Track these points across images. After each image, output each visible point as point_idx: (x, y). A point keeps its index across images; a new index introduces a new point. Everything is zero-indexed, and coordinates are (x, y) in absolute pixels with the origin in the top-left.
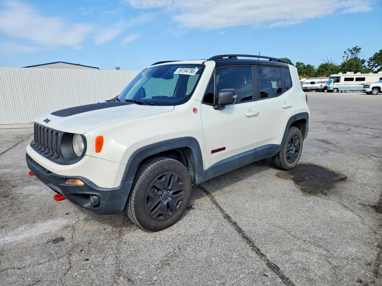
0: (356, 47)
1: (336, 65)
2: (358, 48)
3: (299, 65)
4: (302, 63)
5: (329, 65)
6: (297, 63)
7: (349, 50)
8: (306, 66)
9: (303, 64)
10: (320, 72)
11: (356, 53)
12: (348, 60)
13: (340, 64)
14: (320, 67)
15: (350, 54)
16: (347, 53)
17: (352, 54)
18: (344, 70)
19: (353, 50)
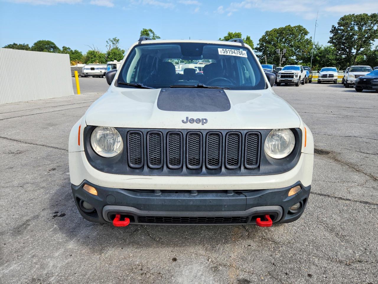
0: (115, 38)
1: (102, 53)
2: (117, 39)
3: (66, 50)
4: (69, 47)
5: (96, 53)
6: (63, 47)
7: (110, 40)
8: (73, 51)
9: (70, 49)
10: (89, 58)
11: (116, 43)
12: (111, 49)
13: (106, 53)
14: (88, 53)
15: (111, 43)
16: (108, 42)
17: (113, 43)
18: (110, 58)
19: (113, 41)
